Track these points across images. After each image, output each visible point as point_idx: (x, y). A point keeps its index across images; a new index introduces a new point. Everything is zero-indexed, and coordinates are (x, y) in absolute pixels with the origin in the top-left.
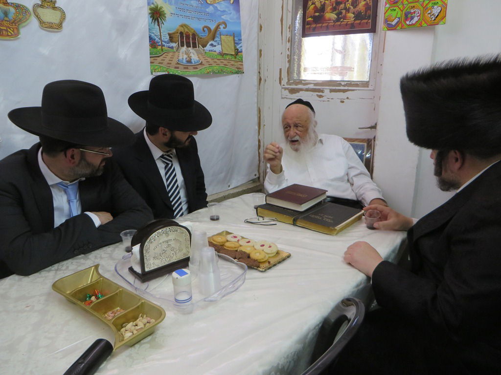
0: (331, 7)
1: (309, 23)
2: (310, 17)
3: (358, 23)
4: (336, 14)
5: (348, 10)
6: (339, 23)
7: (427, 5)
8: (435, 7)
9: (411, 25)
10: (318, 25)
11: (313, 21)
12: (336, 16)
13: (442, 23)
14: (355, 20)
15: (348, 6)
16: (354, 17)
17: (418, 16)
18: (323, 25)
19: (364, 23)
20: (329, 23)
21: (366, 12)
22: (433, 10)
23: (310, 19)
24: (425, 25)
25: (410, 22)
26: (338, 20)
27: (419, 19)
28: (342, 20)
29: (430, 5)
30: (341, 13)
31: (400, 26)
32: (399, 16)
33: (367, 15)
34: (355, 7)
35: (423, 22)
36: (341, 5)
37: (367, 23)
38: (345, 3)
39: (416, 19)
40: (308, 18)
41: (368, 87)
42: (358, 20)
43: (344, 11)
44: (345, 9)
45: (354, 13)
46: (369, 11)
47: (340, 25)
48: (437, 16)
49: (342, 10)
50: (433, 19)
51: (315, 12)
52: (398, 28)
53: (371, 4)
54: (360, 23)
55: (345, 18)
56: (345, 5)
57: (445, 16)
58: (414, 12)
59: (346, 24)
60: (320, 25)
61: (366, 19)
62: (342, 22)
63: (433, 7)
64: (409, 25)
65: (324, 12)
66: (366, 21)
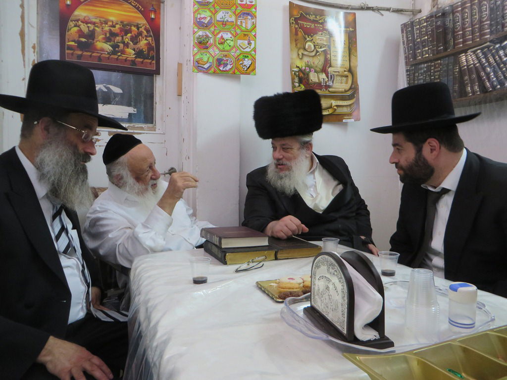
0: (104, 36)
1: (70, 48)
2: (72, 41)
3: (140, 61)
4: (111, 46)
5: (127, 45)
6: (116, 57)
7: (238, 56)
8: (246, 59)
9: (224, 71)
10: (85, 53)
11: (78, 47)
12: (111, 48)
13: (252, 73)
14: (136, 57)
15: (126, 40)
16: (135, 54)
17: (231, 65)
18: (94, 54)
19: (147, 62)
20: (102, 54)
21: (149, 52)
22: (244, 61)
23: (73, 43)
24: (238, 73)
25: (223, 68)
26: (114, 52)
27: (232, 67)
28: (120, 54)
29: (241, 57)
30: (118, 46)
31: (213, 70)
32: (211, 60)
33: (151, 56)
34: (135, 44)
35: (236, 71)
36: (117, 38)
37: (150, 63)
38: (122, 37)
39: (229, 67)
40: (69, 42)
41: (155, 131)
42: (140, 58)
43: (121, 45)
44: (123, 43)
45: (134, 50)
46: (152, 52)
47: (117, 59)
48: (249, 67)
49: (119, 43)
50: (245, 69)
51: (80, 36)
52: (211, 72)
53: (154, 45)
54: (142, 62)
55: (123, 52)
56: (123, 39)
57: (255, 69)
58: (227, 60)
59: (126, 60)
60: (89, 54)
61: (150, 59)
62: (119, 56)
63: (244, 59)
64: (223, 71)
65: (93, 40)
66: (150, 61)
